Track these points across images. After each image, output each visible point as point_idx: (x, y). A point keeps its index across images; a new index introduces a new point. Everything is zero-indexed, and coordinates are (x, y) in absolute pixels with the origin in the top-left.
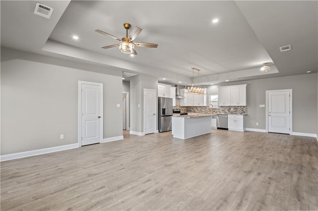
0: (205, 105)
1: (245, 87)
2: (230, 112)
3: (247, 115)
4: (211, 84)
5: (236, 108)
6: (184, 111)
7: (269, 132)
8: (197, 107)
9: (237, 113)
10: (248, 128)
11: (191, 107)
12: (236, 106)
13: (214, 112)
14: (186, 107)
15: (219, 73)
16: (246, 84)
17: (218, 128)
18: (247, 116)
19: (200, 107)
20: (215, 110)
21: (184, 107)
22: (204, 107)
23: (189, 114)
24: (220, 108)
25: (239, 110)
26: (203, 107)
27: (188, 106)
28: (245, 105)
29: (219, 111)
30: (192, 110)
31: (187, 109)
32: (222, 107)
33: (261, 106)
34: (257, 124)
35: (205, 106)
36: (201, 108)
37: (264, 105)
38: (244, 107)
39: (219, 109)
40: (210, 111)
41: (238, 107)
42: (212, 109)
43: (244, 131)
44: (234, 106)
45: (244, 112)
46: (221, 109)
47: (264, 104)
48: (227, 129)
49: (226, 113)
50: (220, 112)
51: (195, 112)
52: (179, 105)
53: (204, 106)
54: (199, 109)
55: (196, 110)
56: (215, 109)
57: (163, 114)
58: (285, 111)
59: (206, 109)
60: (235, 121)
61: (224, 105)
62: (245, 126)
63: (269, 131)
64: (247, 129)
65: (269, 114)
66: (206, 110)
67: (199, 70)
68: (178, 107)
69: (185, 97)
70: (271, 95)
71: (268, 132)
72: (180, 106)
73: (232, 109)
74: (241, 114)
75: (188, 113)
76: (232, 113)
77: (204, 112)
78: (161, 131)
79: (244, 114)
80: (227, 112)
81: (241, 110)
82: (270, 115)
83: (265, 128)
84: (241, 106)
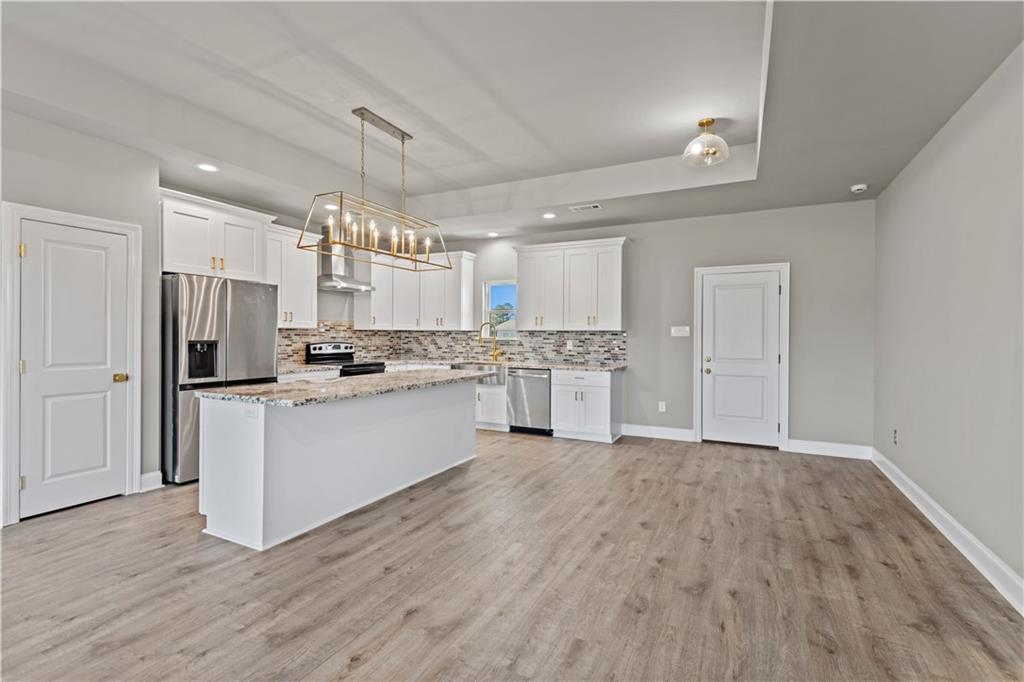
0: (466, 325)
1: (620, 249)
2: (562, 357)
3: (624, 369)
4: (493, 235)
5: (583, 336)
6: (373, 354)
7: (704, 441)
8: (433, 333)
9: (587, 361)
10: (630, 426)
11: (410, 332)
12: (583, 333)
13: (499, 358)
14: (387, 333)
15: (511, 176)
16: (624, 238)
17: (514, 430)
18: (625, 374)
19: (448, 333)
20: (504, 348)
21: (375, 333)
22: (464, 337)
23: (393, 367)
24: (524, 341)
25: (596, 348)
26: (459, 336)
27: (396, 332)
28: (619, 328)
29: (520, 353)
30: (414, 346)
31: (395, 341)
32: (532, 333)
33: (674, 331)
34: (662, 407)
35: (464, 329)
36: (449, 339)
37: (688, 328)
38: (614, 334)
39: (521, 344)
40: (484, 353)
41: (593, 333)
42: (492, 345)
43: (613, 436)
44: (577, 332)
45: (615, 358)
46: (528, 343)
47: (687, 325)
48: (548, 433)
49: (546, 359)
50: (527, 355)
51: (425, 356)
52: (345, 321)
53: (465, 332)
54: (442, 342)
55: (432, 348)
56: (507, 343)
57: (190, 376)
58: (763, 354)
59: (472, 344)
60: (580, 396)
61: (538, 329)
62: (615, 419)
63: (704, 438)
64: (627, 430)
65: (706, 366)
66: (471, 348)
67: (404, 136)
68: (342, 334)
69: (374, 289)
70: (715, 287)
71: (700, 441)
72: (355, 328)
73: (570, 345)
74: (603, 364)
75: (387, 363)
76: (568, 361)
77: (464, 358)
78: (177, 480)
79: (614, 365)
80: (551, 355)
81: (602, 349)
82: (709, 371)
83: (688, 425)
84: (603, 333)
